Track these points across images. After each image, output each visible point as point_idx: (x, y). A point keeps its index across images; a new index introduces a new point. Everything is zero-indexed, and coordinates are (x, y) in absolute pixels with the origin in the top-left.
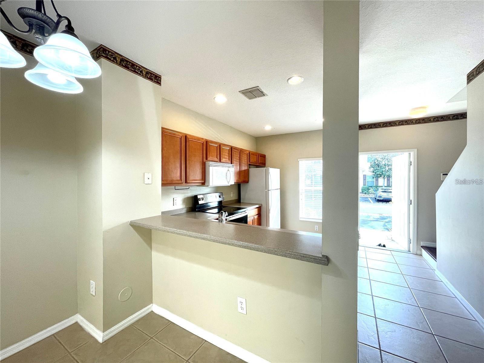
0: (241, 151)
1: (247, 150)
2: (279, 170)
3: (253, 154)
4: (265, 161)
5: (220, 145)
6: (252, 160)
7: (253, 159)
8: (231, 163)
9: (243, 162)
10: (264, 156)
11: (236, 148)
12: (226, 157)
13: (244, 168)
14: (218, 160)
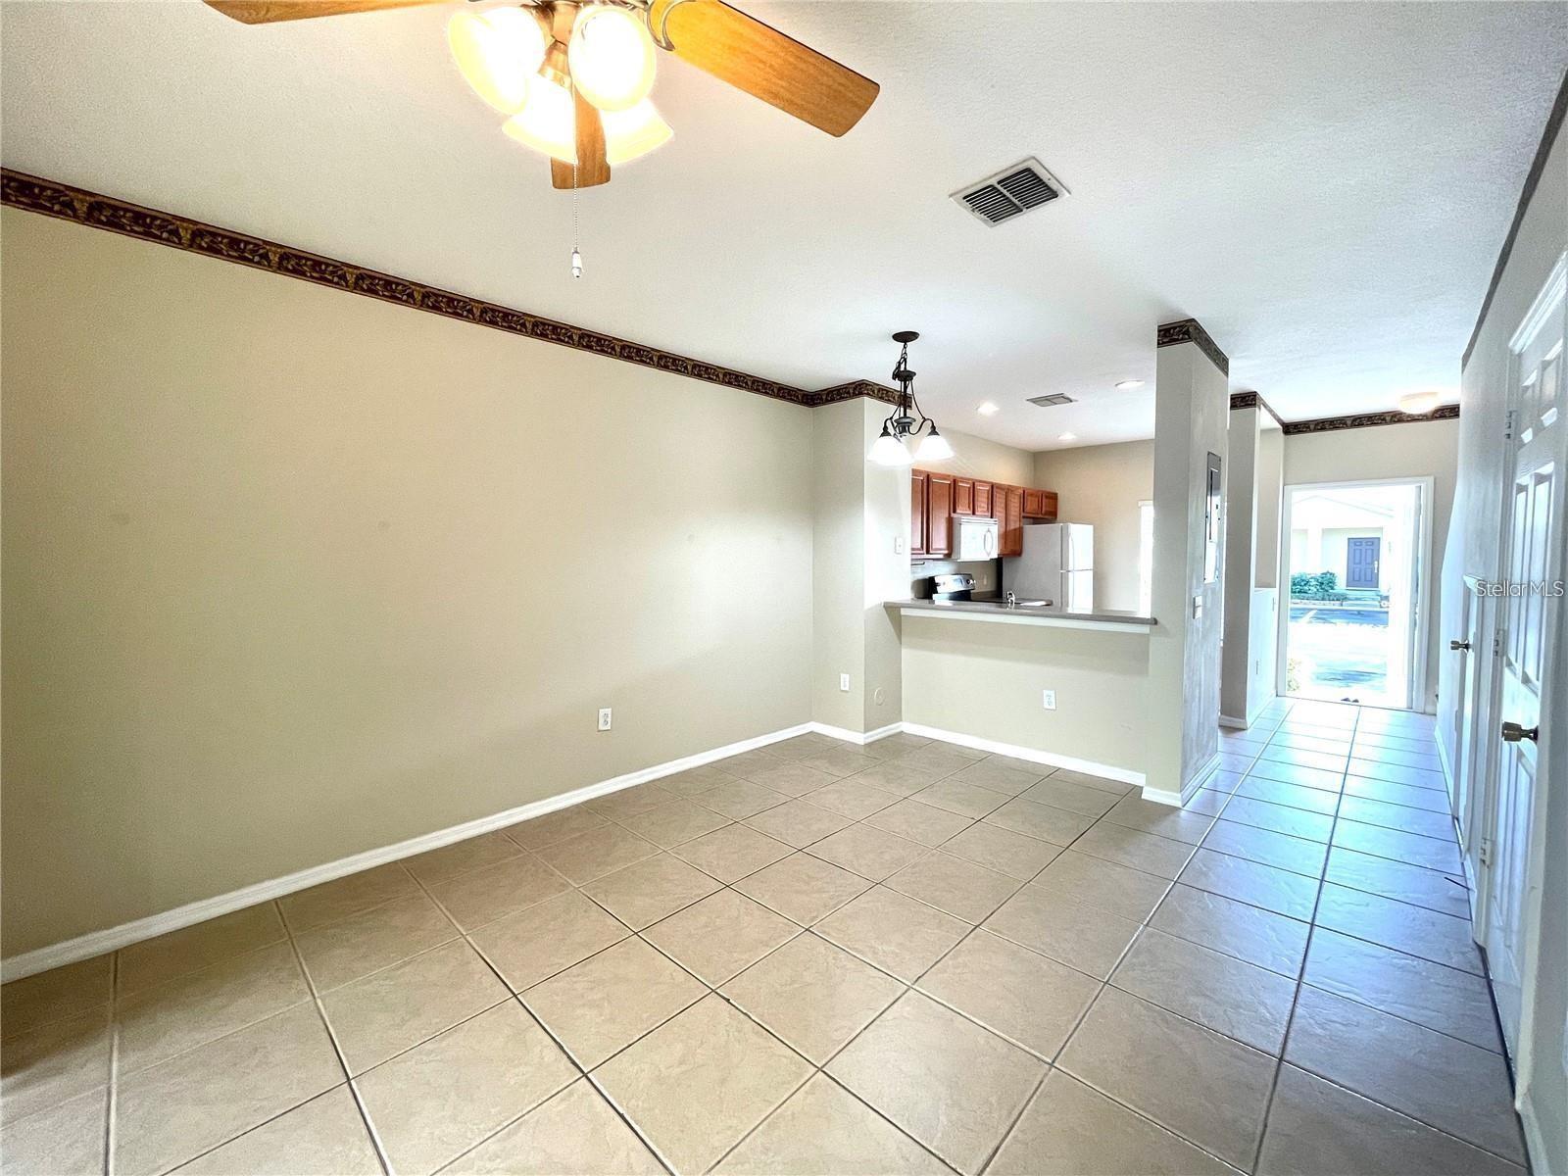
0: (1008, 490)
1: (1018, 488)
2: (1090, 528)
3: (1032, 495)
4: (1056, 508)
5: (974, 484)
6: (1028, 509)
7: (1032, 505)
8: (992, 517)
9: (1013, 513)
10: (1053, 497)
11: (1000, 487)
12: (983, 505)
13: (1013, 525)
14: (971, 512)
